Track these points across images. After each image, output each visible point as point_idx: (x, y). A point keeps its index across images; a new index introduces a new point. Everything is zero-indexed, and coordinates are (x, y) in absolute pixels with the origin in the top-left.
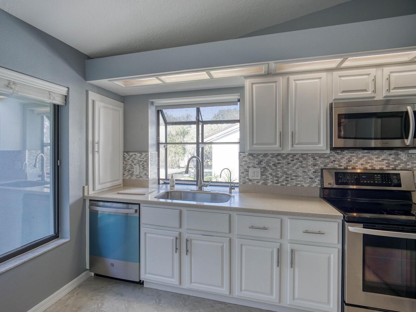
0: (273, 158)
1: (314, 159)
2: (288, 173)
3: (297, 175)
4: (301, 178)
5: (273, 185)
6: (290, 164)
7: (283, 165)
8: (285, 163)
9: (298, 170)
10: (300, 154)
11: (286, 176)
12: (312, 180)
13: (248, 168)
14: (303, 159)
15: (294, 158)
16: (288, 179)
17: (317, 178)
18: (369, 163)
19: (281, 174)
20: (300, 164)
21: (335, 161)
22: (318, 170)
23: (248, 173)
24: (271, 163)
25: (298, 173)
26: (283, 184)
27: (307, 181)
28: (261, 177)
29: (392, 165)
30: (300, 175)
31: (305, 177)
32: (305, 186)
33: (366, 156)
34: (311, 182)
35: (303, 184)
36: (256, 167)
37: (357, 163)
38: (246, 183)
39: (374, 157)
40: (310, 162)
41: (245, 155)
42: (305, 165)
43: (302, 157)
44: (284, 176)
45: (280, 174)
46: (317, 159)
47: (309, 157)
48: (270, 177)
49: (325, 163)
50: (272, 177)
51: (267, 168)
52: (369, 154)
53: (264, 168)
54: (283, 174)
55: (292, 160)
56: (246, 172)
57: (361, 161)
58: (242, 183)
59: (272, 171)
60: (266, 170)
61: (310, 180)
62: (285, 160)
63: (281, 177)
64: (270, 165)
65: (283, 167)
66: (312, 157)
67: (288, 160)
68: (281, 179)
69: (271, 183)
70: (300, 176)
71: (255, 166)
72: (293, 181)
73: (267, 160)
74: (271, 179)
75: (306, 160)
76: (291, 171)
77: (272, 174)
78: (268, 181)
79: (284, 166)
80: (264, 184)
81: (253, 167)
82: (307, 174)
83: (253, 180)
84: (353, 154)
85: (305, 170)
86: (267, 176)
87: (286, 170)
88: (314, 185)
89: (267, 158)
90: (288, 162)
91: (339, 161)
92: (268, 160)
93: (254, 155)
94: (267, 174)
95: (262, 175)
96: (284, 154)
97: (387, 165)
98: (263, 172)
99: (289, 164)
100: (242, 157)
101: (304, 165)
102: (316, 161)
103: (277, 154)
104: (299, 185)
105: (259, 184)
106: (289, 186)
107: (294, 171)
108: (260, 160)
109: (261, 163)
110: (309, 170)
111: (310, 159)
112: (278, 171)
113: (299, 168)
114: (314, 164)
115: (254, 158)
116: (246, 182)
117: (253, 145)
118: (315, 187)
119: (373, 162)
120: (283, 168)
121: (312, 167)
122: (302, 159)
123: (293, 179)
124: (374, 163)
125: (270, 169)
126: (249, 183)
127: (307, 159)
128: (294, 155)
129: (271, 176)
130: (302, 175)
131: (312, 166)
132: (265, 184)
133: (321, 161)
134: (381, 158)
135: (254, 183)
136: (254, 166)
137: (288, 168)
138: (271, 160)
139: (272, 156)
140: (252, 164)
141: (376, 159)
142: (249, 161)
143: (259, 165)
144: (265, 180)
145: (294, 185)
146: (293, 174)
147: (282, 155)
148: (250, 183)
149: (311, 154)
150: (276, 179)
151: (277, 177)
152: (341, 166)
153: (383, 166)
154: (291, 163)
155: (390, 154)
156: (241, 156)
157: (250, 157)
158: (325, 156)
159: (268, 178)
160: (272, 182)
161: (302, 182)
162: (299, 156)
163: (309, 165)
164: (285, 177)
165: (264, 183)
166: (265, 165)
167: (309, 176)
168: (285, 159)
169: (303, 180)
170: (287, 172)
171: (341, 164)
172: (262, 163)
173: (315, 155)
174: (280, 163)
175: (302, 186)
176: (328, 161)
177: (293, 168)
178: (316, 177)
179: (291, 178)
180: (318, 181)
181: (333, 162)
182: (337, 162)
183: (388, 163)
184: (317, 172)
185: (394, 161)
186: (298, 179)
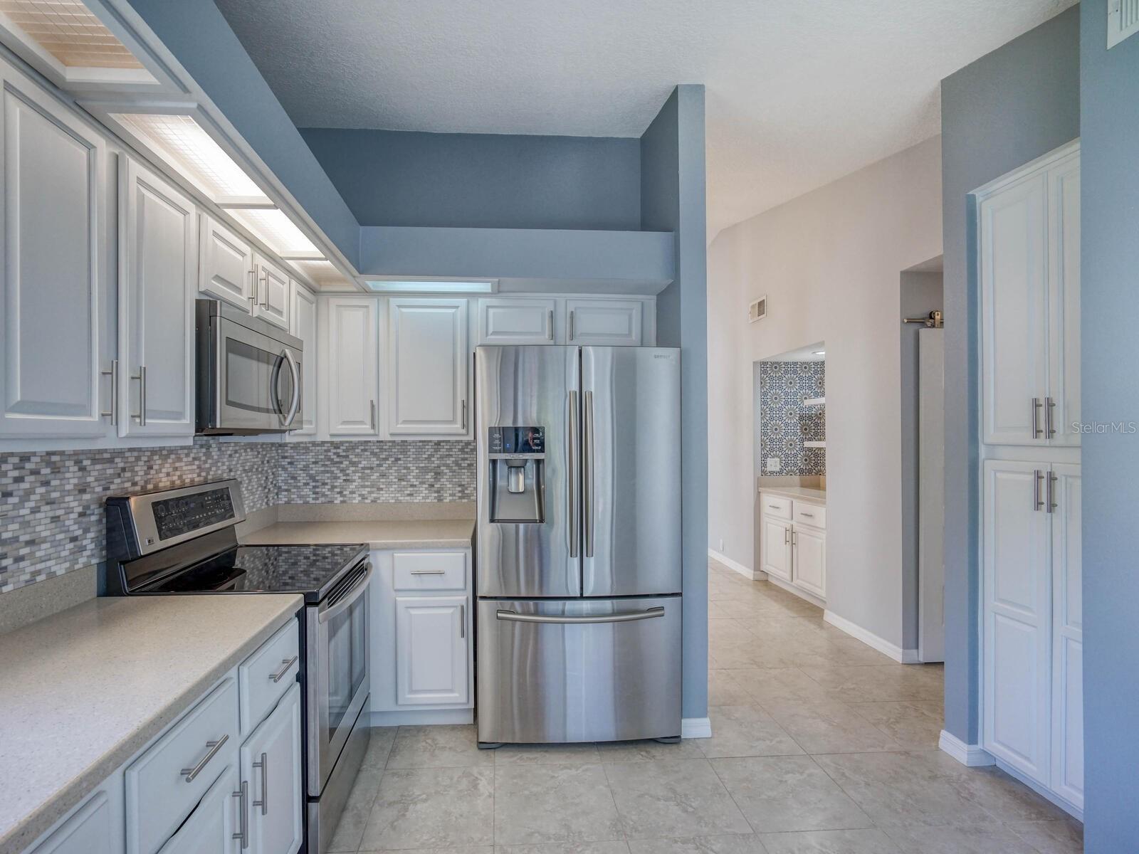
1: (79, 469)
2: (4, 535)
3: (33, 536)
4: (48, 545)
6: (11, 494)
9: (38, 516)
10: (44, 454)
12: (76, 543)
14: (52, 473)
15: (23, 468)
16: (4, 562)
17: (88, 535)
18: (176, 469)
20: (43, 490)
21: (124, 470)
22: (88, 507)
25: (38, 529)
27: (63, 554)
29: (203, 471)
30: (43, 534)
31: (58, 537)
32: (59, 573)
34: (74, 553)
35: (53, 569)
37: (161, 472)
40: (72, 481)
42: (57, 495)
43: (48, 464)
46: (88, 468)
47: (67, 464)
49: (106, 479)
55: (18, 480)
61: (72, 545)
66: (76, 463)
70: (44, 541)
72: (22, 564)
75: (59, 472)
76: (16, 526)
82: (64, 526)
84: (156, 449)
85: (58, 513)
88: (82, 560)
97: (198, 472)
99: (6, 494)
101: (53, 495)
102: (85, 474)
104: (43, 577)
106: (9, 592)
107: (25, 524)
110: (69, 511)
111: (71, 469)
114: (81, 487)
118: (86, 566)
119: (182, 467)
121: (77, 497)
122: (48, 471)
123: (22, 559)
124: (184, 468)
127: (62, 470)
128: (25, 458)
130: (47, 533)
131: (77, 492)
133: (97, 473)
145: (27, 582)
146: (22, 538)
149: (72, 453)
152: (135, 484)
153: (194, 478)
154: (15, 493)
158: (105, 457)
161: (50, 560)
162: (38, 460)
163: (69, 493)
167: (68, 531)
169: (53, 550)
173: (83, 455)
175: (51, 575)
176: (112, 471)
177: (22, 512)
178: (86, 531)
179: (15, 553)
180: (92, 542)
181: (122, 475)
182: (128, 474)
183: (199, 467)
184: (88, 512)
185: (205, 462)
186: (38, 554)
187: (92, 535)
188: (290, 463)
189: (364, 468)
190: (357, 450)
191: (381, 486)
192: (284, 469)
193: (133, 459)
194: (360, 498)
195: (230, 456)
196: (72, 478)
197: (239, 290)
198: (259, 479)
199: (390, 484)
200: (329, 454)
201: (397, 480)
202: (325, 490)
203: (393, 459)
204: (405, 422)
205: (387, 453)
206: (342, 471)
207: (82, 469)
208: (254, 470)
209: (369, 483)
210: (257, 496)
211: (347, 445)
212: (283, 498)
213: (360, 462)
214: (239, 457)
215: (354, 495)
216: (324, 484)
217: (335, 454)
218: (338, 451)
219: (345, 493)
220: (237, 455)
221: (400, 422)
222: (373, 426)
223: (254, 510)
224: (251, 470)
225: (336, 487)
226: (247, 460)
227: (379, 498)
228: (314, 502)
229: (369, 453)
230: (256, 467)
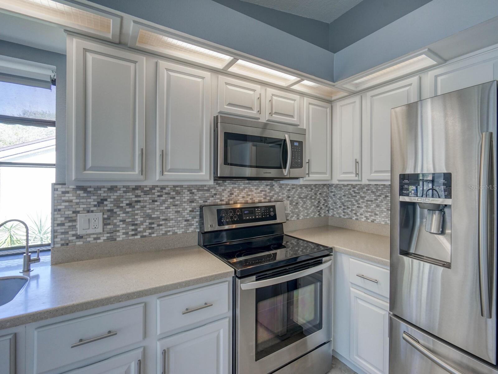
0: (128, 194)
1: (190, 193)
2: (153, 216)
3: (167, 217)
4: (174, 222)
5: (127, 238)
6: (156, 201)
7: (145, 204)
8: (147, 201)
9: (169, 210)
10: (172, 186)
11: (150, 221)
12: (188, 222)
13: (74, 215)
14: (176, 194)
15: (162, 192)
16: (153, 226)
17: (195, 220)
18: (249, 195)
19: (142, 219)
20: (171, 200)
21: (215, 194)
22: (195, 208)
23: (74, 224)
24: (124, 202)
25: (169, 215)
26: (144, 234)
27: (181, 226)
28: (103, 229)
29: (268, 196)
30: (171, 217)
31: (179, 219)
32: (178, 233)
33: (247, 187)
34: (187, 226)
35: (176, 231)
36: (92, 212)
37: (239, 196)
38: (69, 244)
39: (253, 188)
40: (186, 198)
41: (67, 190)
42: (178, 203)
43: (174, 191)
44: (147, 221)
45: (139, 219)
46: (195, 193)
47: (184, 191)
48: (121, 226)
49: (205, 198)
50: (124, 226)
51: (115, 210)
52: (249, 186)
53: (111, 211)
54: (145, 219)
55: (159, 196)
56: (70, 221)
57: (243, 194)
58: (59, 245)
59: (124, 215)
60: (114, 215)
61: (186, 223)
62: (148, 196)
63: (142, 223)
64: (121, 205)
65: (145, 207)
66: (188, 191)
67: (153, 196)
68: (142, 227)
69: (124, 236)
70: (172, 219)
71: (92, 209)
72: (161, 227)
73: (116, 197)
74: (123, 228)
75: (180, 194)
76: (158, 213)
77: (125, 221)
78: (118, 234)
79: (147, 206)
80: (109, 239)
81: (86, 212)
82: (182, 215)
83: (87, 235)
84: (235, 186)
85: (179, 209)
86: (115, 225)
87: (150, 211)
88: (191, 230)
89: (115, 194)
90: (153, 199)
91: (221, 195)
92: (119, 197)
93: (89, 189)
94: (115, 221)
95: (105, 224)
96: (146, 186)
97: (264, 197)
98: (109, 218)
99: (154, 201)
100: (60, 193)
101: (177, 203)
102: (193, 195)
103: (134, 187)
104: (171, 233)
105: (98, 241)
106: (154, 237)
107: (162, 213)
108: (102, 198)
109: (103, 203)
110: (185, 209)
111: (186, 193)
112: (137, 214)
113: (170, 207)
114: (191, 200)
115: (89, 195)
116: (69, 241)
117: (85, 170)
118: (192, 232)
119: (253, 194)
120: (145, 209)
121: (189, 204)
122: (174, 193)
123: (161, 225)
124: (254, 195)
125: (122, 212)
126: (78, 243)
127: (181, 193)
128: (163, 188)
129: (123, 224)
130: (174, 217)
131: (189, 202)
132: (112, 239)
133: (200, 195)
134: (260, 189)
135: (89, 242)
136: (88, 209)
137: (153, 209)
138: (123, 196)
139: (125, 189)
140: (85, 206)
141: (256, 191)
142: (78, 201)
143: (99, 206)
144: (113, 233)
145: (163, 234)
146: (161, 218)
147: (143, 188)
148: (79, 243)
149: (187, 186)
150: (133, 227)
151: (133, 225)
152: (223, 200)
153: (261, 199)
154: (158, 201)
155: (267, 185)
156: (57, 190)
157: (78, 192)
158: (205, 188)
159: (118, 229)
160: (126, 233)
161: (174, 227)
162: (169, 189)
163: (185, 202)
164: (148, 224)
165: (109, 238)
166: (112, 205)
167: (184, 217)
168: (148, 194)
169: (176, 224)
170: (151, 215)
171: (223, 198)
172: (105, 203)
173: (192, 187)
174: (139, 201)
175: (175, 233)
176: (208, 195)
177: (161, 208)
178: (194, 218)
179: (158, 223)
180: (197, 223)
181: (214, 196)
182: (218, 196)
183: (265, 195)
184: (195, 210)
185: (269, 193)
186: (169, 224)
187: (197, 220)
188: (334, 195)
189: (367, 201)
190: (364, 190)
191: (377, 213)
192: (332, 198)
194: (365, 219)
195: (289, 190)
196: (186, 196)
197: (250, 108)
198: (312, 202)
199: (382, 212)
200: (351, 191)
201: (386, 210)
202: (348, 211)
203: (384, 196)
204: (376, 172)
205: (380, 192)
206: (357, 201)
207: (192, 193)
208: (308, 198)
209: (369, 210)
210: (310, 211)
211: (359, 186)
212: (331, 214)
213: (365, 197)
214: (296, 191)
215: (362, 216)
216: (348, 208)
217: (353, 191)
218: (355, 189)
219: (358, 214)
220: (294, 190)
221: (373, 171)
222: (357, 175)
223: (308, 217)
224: (306, 197)
225: (353, 210)
226: (301, 193)
227: (375, 220)
228: (343, 217)
229: (370, 192)
230: (310, 196)
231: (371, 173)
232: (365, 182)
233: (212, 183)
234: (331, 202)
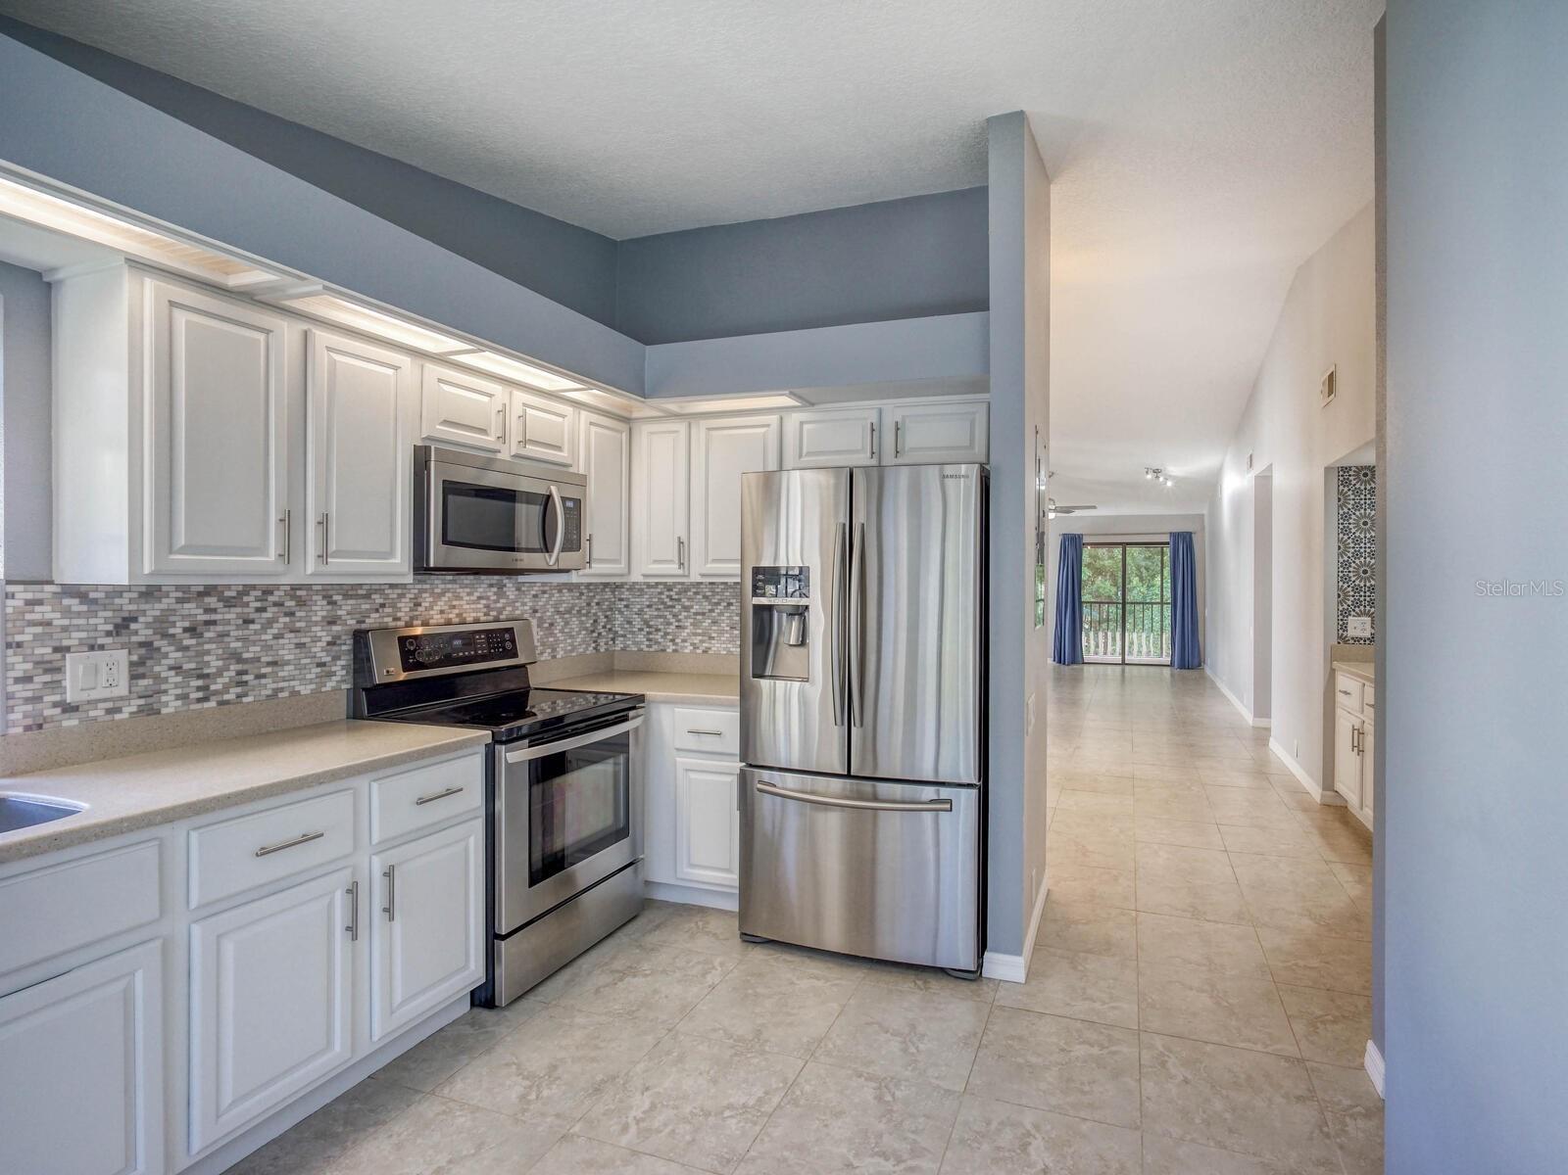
0: (186, 606)
1: (329, 603)
2: (246, 656)
3: (276, 658)
4: (291, 667)
5: (185, 708)
6: (252, 622)
7: (227, 628)
8: (232, 622)
9: (281, 641)
10: (288, 588)
11: (239, 667)
12: (324, 668)
13: (58, 656)
14: (297, 605)
16: (245, 678)
17: (338, 663)
18: (454, 607)
19: (220, 663)
20: (287, 619)
21: (383, 606)
22: (339, 637)
23: (57, 677)
24: (178, 624)
25: (281, 652)
26: (226, 697)
27: (308, 676)
28: (130, 687)
29: (493, 609)
30: (286, 658)
31: (303, 661)
32: (302, 693)
33: (449, 589)
34: (321, 677)
35: (297, 689)
36: (102, 647)
37: (432, 609)
38: (45, 726)
39: (463, 592)
40: (319, 613)
41: (39, 596)
42: (302, 624)
43: (293, 597)
44: (232, 667)
45: (213, 664)
46: (339, 603)
47: (314, 598)
48: (170, 680)
49: (360, 613)
50: (179, 679)
51: (156, 644)
52: (455, 586)
53: (147, 645)
54: (227, 662)
55: (261, 610)
56: (47, 671)
57: (441, 605)
58: (20, 730)
59: (179, 654)
60: (155, 655)
61: (319, 670)
62: (232, 609)
63: (220, 673)
64: (171, 631)
65: (228, 635)
66: (324, 597)
67: (246, 610)
68: (219, 680)
69: (179, 703)
70: (288, 663)
71: (100, 641)
72: (263, 681)
73: (158, 613)
74: (177, 686)
75: (305, 605)
76: (258, 649)
77: (181, 668)
78: (164, 698)
79: (232, 633)
80: (143, 711)
81: (86, 649)
82: (310, 652)
83: (89, 702)
84: (425, 586)
85: (303, 640)
86: (157, 677)
87: (239, 644)
88: (330, 685)
89: (157, 606)
90: (246, 617)
91: (394, 606)
92: (164, 613)
93: (92, 595)
94: (157, 669)
95: (134, 677)
96: (229, 587)
97: (485, 610)
98: (142, 663)
99: (248, 622)
100: (21, 603)
101: (298, 625)
102: (335, 607)
103: (201, 589)
104: (285, 694)
105: (118, 717)
106: (249, 703)
107: (267, 648)
108: (126, 615)
109: (127, 627)
110: (316, 639)
111: (319, 603)
112: (208, 652)
113: (283, 634)
114: (329, 619)
115: (94, 608)
116: (45, 718)
118: (335, 690)
119: (462, 606)
120: (226, 639)
121: (325, 628)
122: (293, 603)
123: (264, 676)
124: (465, 607)
125: (172, 648)
126: (65, 724)
127: (308, 603)
128: (268, 591)
129: (177, 674)
130: (292, 657)
131: (325, 624)
132: (150, 711)
133: (349, 608)
134: (477, 594)
135: (95, 719)
136: (92, 642)
137: (243, 639)
138: (174, 610)
139: (180, 595)
140: (84, 635)
141: (468, 598)
142: (66, 622)
143: (118, 634)
144: (151, 696)
145: (268, 696)
146: (263, 659)
147: (223, 592)
148: (71, 722)
149: (320, 588)
150: (200, 683)
151: (200, 677)
152: (399, 619)
153: (479, 614)
154: (256, 621)
155: (491, 586)
156: (13, 597)
157: (66, 602)
158: (360, 592)
159: (163, 687)
160: (184, 697)
161: (293, 680)
162: (282, 593)
163: (316, 624)
164: (233, 674)
165: (141, 708)
166: (150, 632)
167: (315, 657)
168: (235, 606)
169: (297, 672)
170: (241, 653)
171: (399, 614)
172: (133, 626)
173: (333, 590)
174: (214, 623)
175: (294, 694)
176: (368, 606)
177: (264, 637)
178: (336, 658)
179: (256, 671)
180: (343, 669)
181: (381, 610)
182: (388, 610)
183: (487, 606)
184: (338, 642)
185: (497, 601)
186: (281, 674)
187: (343, 663)
188: (626, 606)
189: (696, 614)
190: (689, 593)
191: (713, 635)
192: (621, 612)
193: (395, 596)
194: (692, 648)
195: (535, 596)
196: (320, 609)
197: (483, 431)
198: (582, 622)
199: (722, 632)
200: (663, 597)
201: (728, 628)
202: (658, 637)
203: (725, 604)
204: (715, 561)
205: (719, 597)
206: (675, 616)
207: (332, 603)
208: (574, 612)
209: (700, 631)
210: (578, 640)
211: (680, 587)
212: (619, 646)
213: (692, 607)
214: (550, 597)
215: (686, 644)
216: (658, 630)
217: (668, 596)
218: (672, 593)
219: (677, 641)
220: (546, 596)
221: (710, 559)
222: (681, 564)
223: (574, 654)
224: (569, 611)
225: (668, 634)
226: (562, 602)
227: (710, 648)
228: (647, 649)
229: (701, 597)
230: (577, 608)
231: (706, 562)
232: (695, 578)
233: (409, 579)
234: (619, 619)
